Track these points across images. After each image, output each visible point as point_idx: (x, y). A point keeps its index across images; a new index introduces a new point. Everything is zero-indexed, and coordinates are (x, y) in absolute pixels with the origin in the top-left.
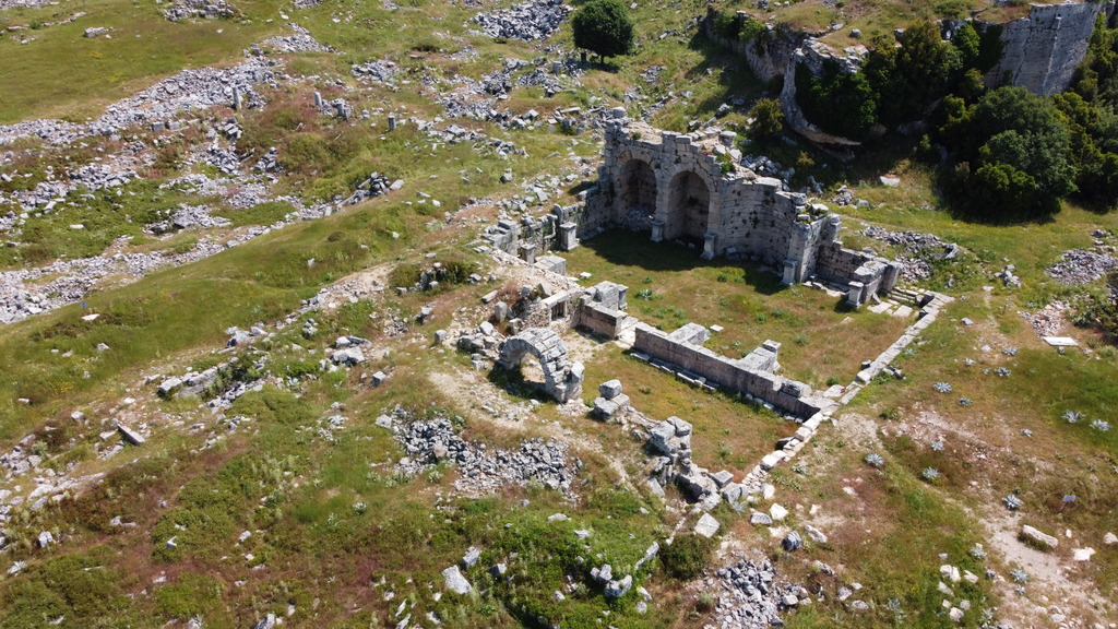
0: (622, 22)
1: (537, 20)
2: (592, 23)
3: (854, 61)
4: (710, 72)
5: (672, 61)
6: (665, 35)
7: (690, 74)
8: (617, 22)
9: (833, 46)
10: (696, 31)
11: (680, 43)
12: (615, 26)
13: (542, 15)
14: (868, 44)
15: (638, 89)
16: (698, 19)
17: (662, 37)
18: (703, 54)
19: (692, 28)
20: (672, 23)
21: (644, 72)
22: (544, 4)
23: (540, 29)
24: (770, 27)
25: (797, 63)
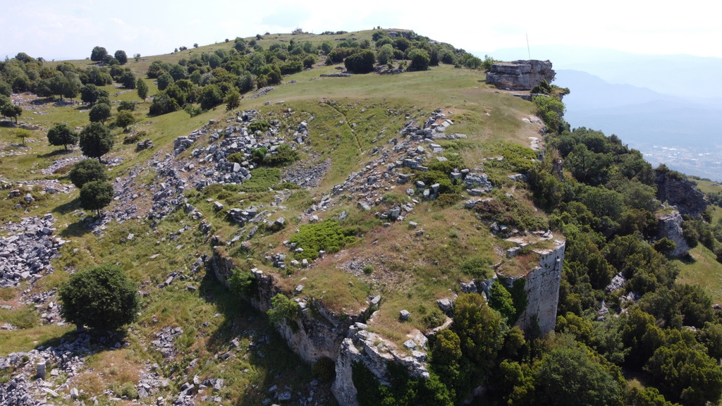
0: (122, 292)
1: (25, 255)
2: (85, 300)
3: (420, 359)
4: (237, 343)
5: (187, 320)
6: (171, 278)
7: (212, 344)
8: (116, 294)
9: (389, 337)
10: (203, 273)
11: (190, 289)
12: (113, 299)
13: (31, 247)
14: (422, 326)
15: (154, 369)
16: (204, 258)
17: (168, 281)
18: (220, 310)
19: (199, 270)
20: (176, 263)
21: (156, 338)
22: (32, 235)
23: (29, 265)
24: (302, 305)
25: (354, 362)
